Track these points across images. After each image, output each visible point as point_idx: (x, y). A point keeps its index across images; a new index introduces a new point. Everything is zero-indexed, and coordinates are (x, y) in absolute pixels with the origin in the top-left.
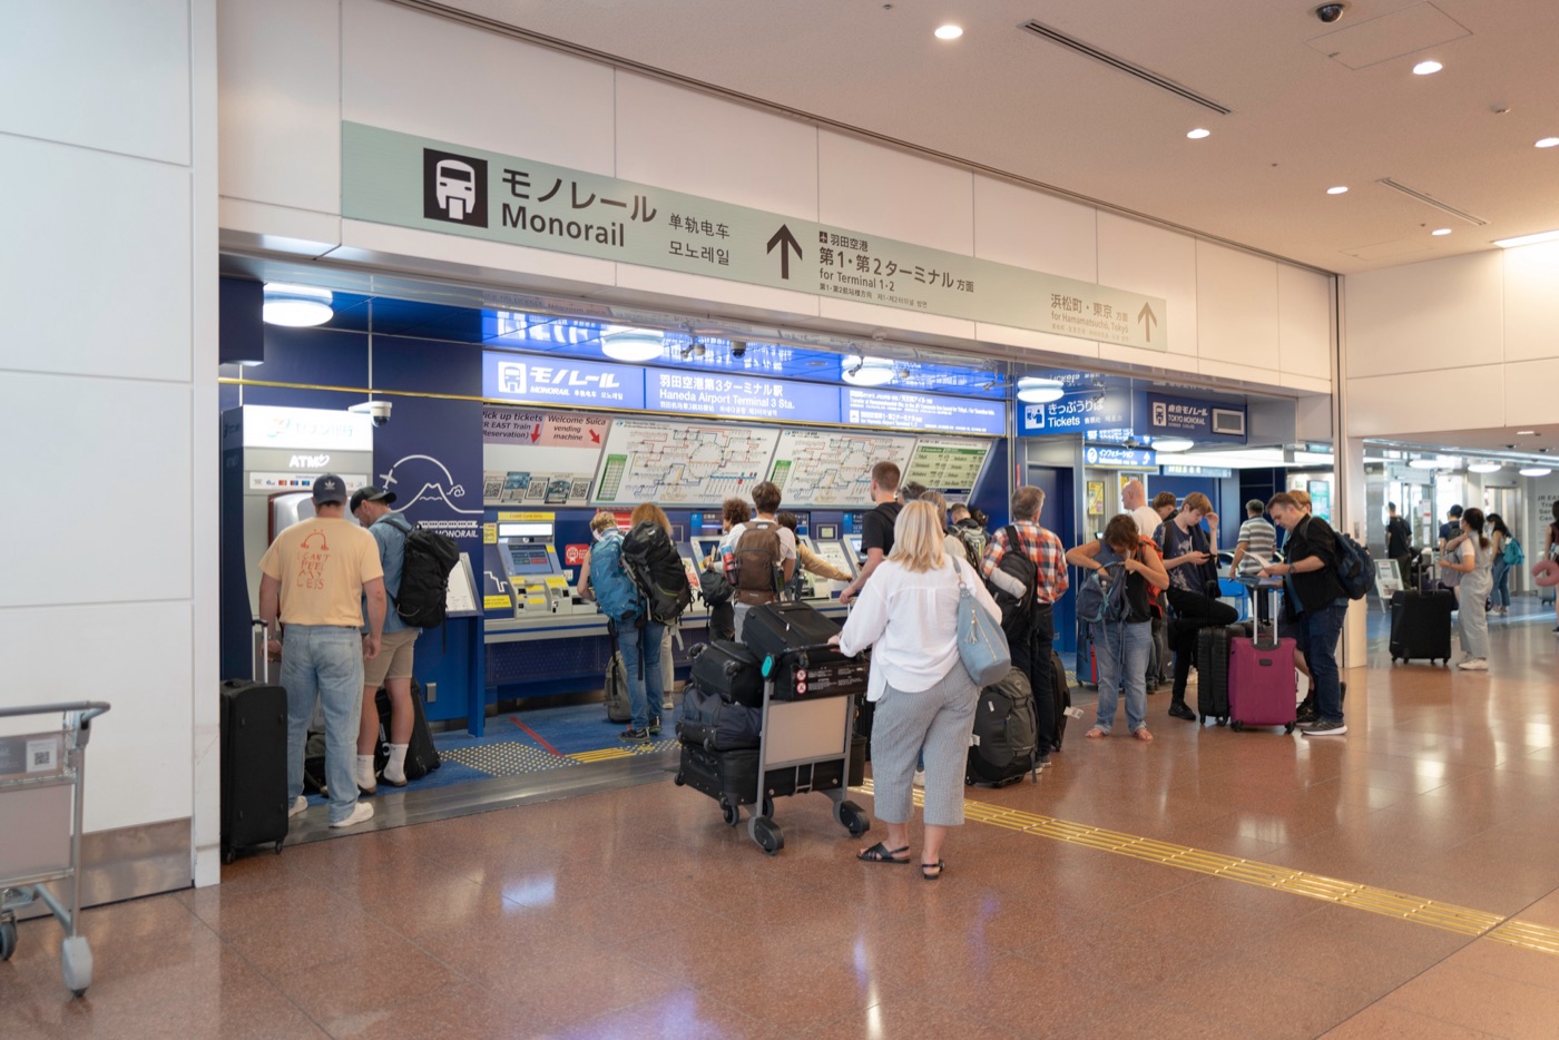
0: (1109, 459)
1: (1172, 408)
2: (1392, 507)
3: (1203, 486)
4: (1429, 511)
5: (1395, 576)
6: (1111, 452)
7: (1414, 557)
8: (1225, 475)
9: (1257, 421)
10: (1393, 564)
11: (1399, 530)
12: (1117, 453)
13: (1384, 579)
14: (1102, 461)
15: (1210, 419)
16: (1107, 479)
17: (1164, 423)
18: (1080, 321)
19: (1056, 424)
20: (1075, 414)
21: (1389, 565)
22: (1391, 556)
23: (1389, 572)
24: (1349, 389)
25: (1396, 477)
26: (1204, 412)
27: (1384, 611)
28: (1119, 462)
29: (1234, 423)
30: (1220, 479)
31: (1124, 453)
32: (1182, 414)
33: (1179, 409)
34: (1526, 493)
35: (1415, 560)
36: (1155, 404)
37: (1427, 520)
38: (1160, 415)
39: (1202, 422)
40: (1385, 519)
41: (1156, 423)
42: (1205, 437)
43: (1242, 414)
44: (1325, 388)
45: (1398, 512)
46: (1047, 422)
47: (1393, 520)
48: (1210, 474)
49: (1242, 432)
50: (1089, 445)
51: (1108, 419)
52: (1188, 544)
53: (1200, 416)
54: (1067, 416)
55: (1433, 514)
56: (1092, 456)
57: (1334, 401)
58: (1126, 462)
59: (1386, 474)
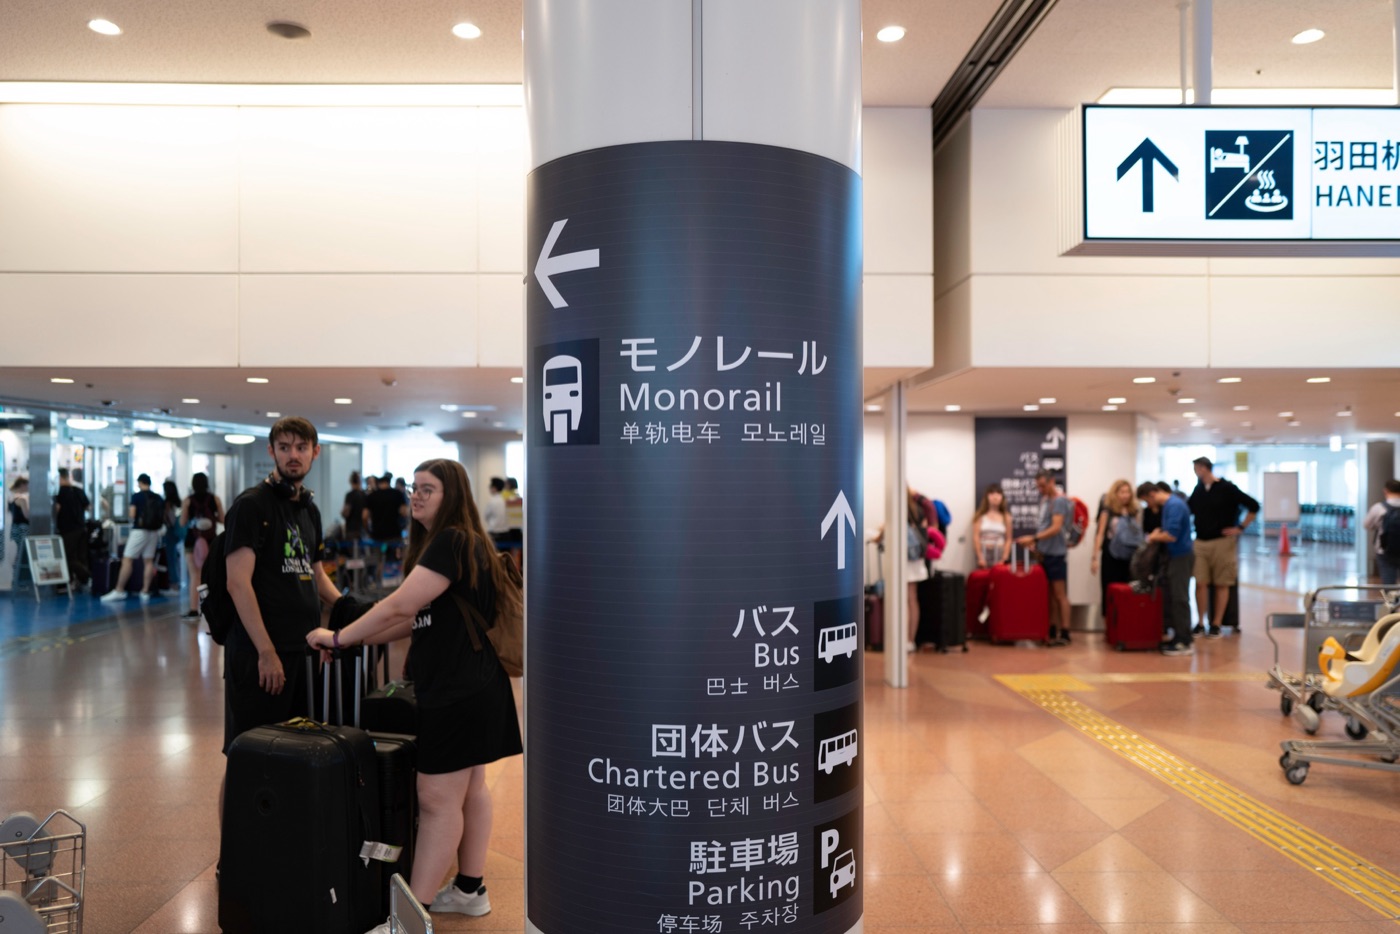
2: (64, 474)
4: (123, 478)
5: (57, 555)
7: (91, 531)
10: (55, 542)
11: (73, 499)
13: (41, 561)
21: (50, 543)
23: (50, 552)
25: (71, 439)
27: (38, 599)
34: (242, 459)
35: (95, 535)
40: (52, 487)
45: (74, 482)
55: (127, 482)
59: (54, 434)
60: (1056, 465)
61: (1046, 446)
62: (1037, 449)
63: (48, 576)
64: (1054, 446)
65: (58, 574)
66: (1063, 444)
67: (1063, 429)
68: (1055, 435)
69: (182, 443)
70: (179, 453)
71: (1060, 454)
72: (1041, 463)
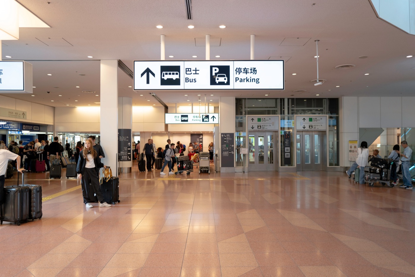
0: (13, 133)
1: (26, 126)
2: (67, 141)
3: (31, 137)
5: (67, 153)
6: (13, 132)
8: (35, 135)
9: (41, 128)
11: (68, 145)
12: (15, 132)
14: (12, 133)
15: (33, 128)
16: (12, 136)
17: (25, 129)
18: (13, 115)
19: (4, 127)
20: (8, 126)
22: (66, 150)
23: (66, 153)
24: (56, 124)
26: (32, 127)
28: (15, 133)
29: (37, 128)
30: (34, 136)
31: (16, 132)
32: (28, 127)
33: (28, 126)
36: (23, 126)
37: (73, 144)
38: (24, 127)
39: (31, 128)
40: (66, 143)
41: (24, 128)
42: (32, 130)
43: (38, 127)
44: (52, 124)
45: (68, 142)
46: (2, 127)
47: (67, 143)
48: (32, 135)
49: (38, 130)
50: (9, 130)
51: (15, 127)
52: (30, 148)
53: (31, 127)
54: (6, 126)
56: (10, 132)
57: (53, 126)
58: (16, 134)
59: (66, 135)
60: (202, 140)
61: (200, 138)
62: (199, 138)
63: (66, 156)
64: (201, 137)
65: (67, 156)
66: (202, 137)
67: (202, 136)
68: (201, 136)
69: (82, 136)
70: (81, 138)
71: (202, 139)
72: (199, 140)
